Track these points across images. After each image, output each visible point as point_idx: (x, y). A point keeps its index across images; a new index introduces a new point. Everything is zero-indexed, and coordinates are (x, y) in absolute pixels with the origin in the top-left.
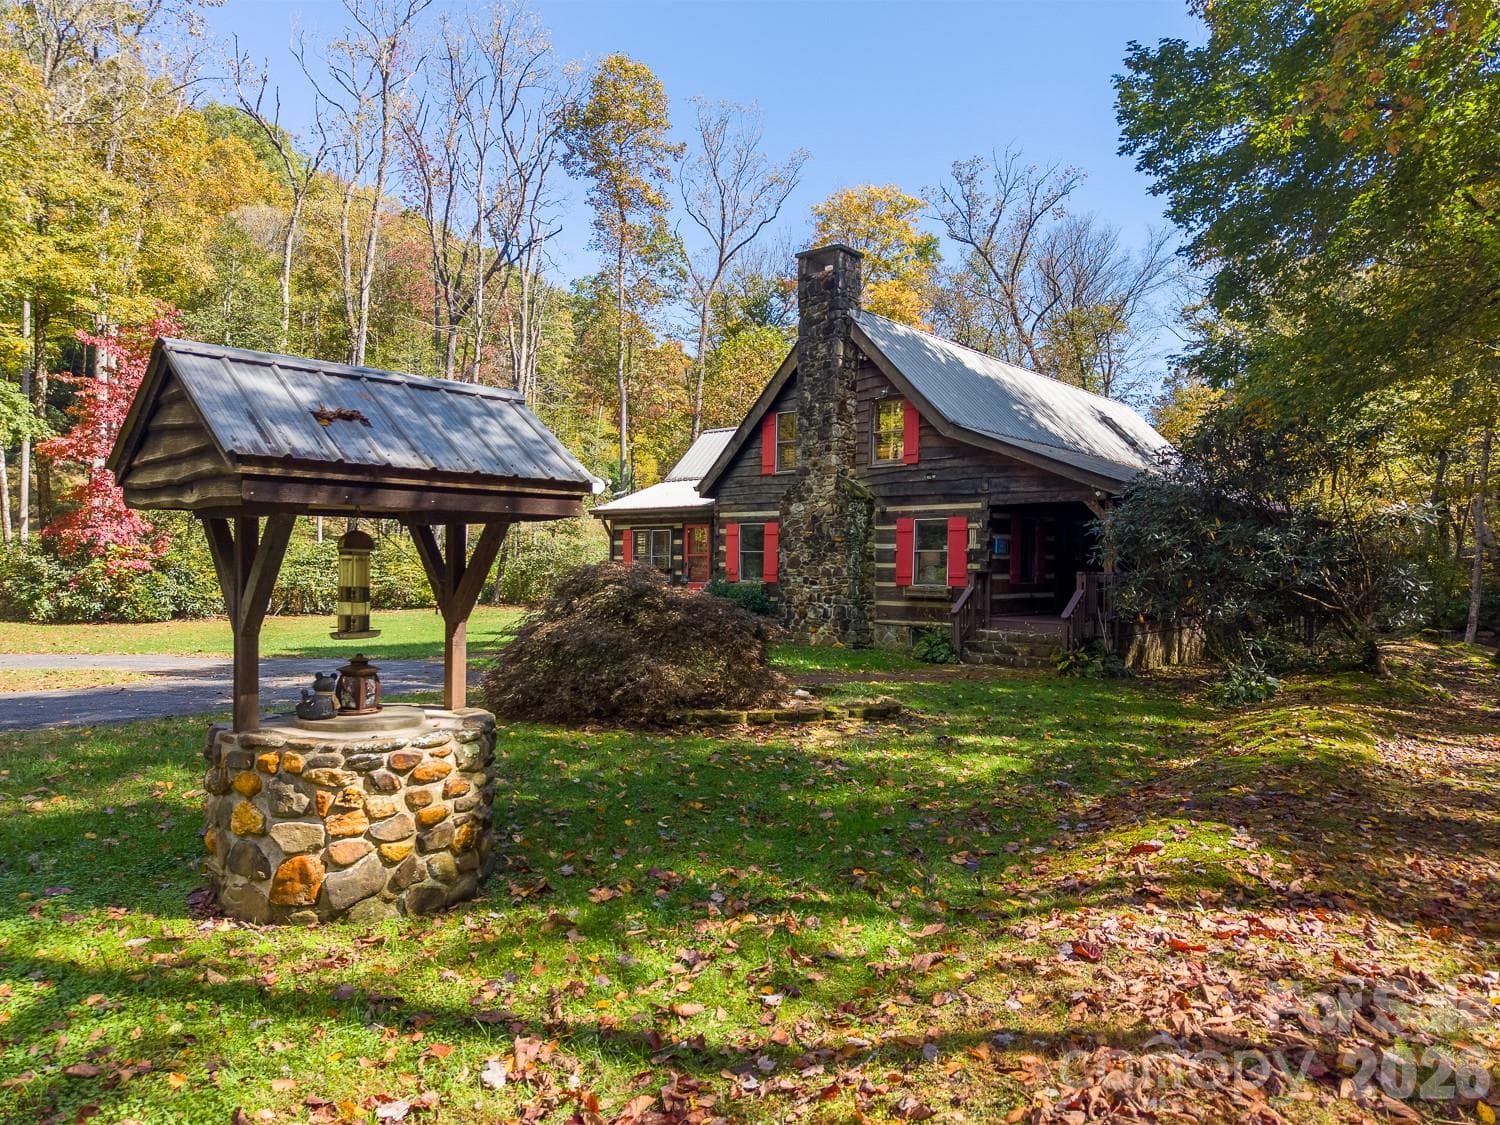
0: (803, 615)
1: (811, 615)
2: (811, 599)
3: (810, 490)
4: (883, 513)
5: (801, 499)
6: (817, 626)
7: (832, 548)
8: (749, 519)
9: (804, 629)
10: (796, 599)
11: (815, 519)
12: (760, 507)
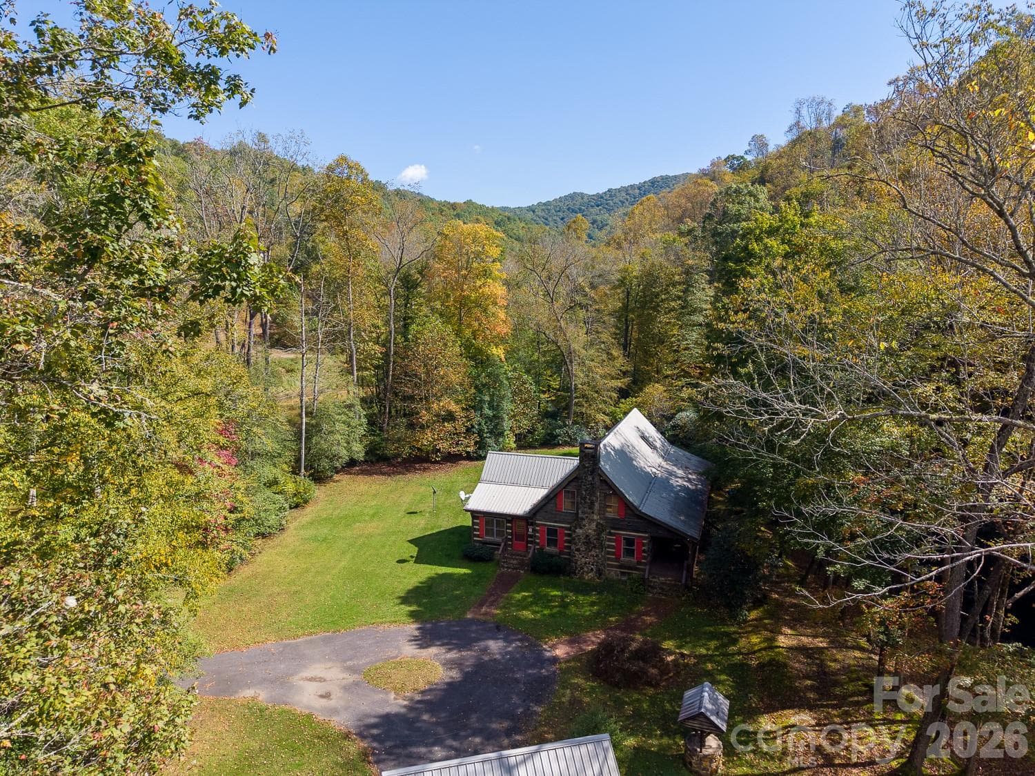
0: (582, 568)
1: (586, 569)
2: (586, 563)
3: (585, 526)
4: (610, 532)
5: (581, 528)
6: (588, 573)
7: (595, 547)
8: (550, 526)
9: (583, 573)
10: (579, 563)
11: (587, 536)
12: (556, 522)
